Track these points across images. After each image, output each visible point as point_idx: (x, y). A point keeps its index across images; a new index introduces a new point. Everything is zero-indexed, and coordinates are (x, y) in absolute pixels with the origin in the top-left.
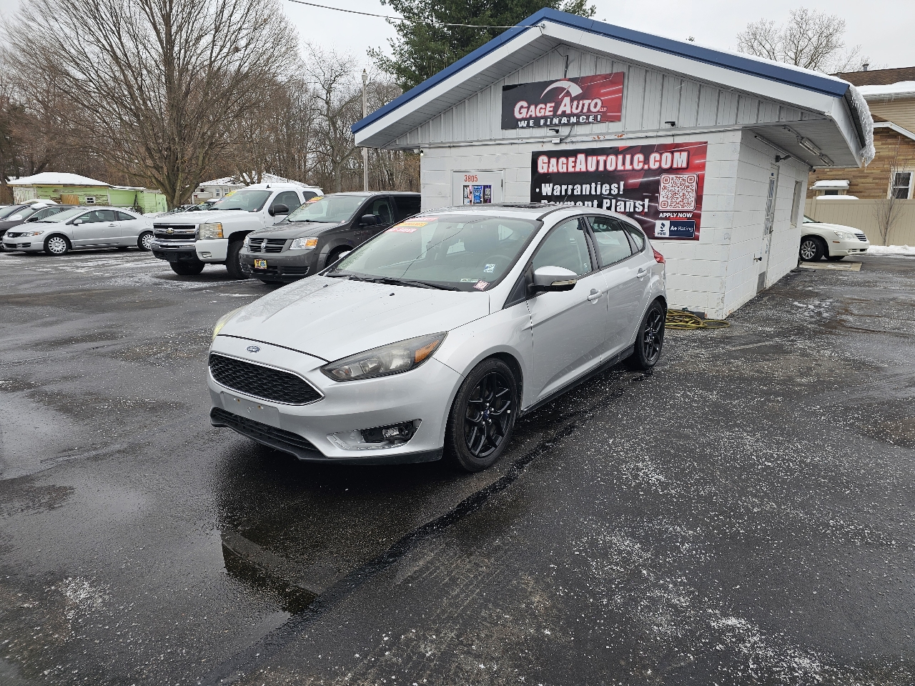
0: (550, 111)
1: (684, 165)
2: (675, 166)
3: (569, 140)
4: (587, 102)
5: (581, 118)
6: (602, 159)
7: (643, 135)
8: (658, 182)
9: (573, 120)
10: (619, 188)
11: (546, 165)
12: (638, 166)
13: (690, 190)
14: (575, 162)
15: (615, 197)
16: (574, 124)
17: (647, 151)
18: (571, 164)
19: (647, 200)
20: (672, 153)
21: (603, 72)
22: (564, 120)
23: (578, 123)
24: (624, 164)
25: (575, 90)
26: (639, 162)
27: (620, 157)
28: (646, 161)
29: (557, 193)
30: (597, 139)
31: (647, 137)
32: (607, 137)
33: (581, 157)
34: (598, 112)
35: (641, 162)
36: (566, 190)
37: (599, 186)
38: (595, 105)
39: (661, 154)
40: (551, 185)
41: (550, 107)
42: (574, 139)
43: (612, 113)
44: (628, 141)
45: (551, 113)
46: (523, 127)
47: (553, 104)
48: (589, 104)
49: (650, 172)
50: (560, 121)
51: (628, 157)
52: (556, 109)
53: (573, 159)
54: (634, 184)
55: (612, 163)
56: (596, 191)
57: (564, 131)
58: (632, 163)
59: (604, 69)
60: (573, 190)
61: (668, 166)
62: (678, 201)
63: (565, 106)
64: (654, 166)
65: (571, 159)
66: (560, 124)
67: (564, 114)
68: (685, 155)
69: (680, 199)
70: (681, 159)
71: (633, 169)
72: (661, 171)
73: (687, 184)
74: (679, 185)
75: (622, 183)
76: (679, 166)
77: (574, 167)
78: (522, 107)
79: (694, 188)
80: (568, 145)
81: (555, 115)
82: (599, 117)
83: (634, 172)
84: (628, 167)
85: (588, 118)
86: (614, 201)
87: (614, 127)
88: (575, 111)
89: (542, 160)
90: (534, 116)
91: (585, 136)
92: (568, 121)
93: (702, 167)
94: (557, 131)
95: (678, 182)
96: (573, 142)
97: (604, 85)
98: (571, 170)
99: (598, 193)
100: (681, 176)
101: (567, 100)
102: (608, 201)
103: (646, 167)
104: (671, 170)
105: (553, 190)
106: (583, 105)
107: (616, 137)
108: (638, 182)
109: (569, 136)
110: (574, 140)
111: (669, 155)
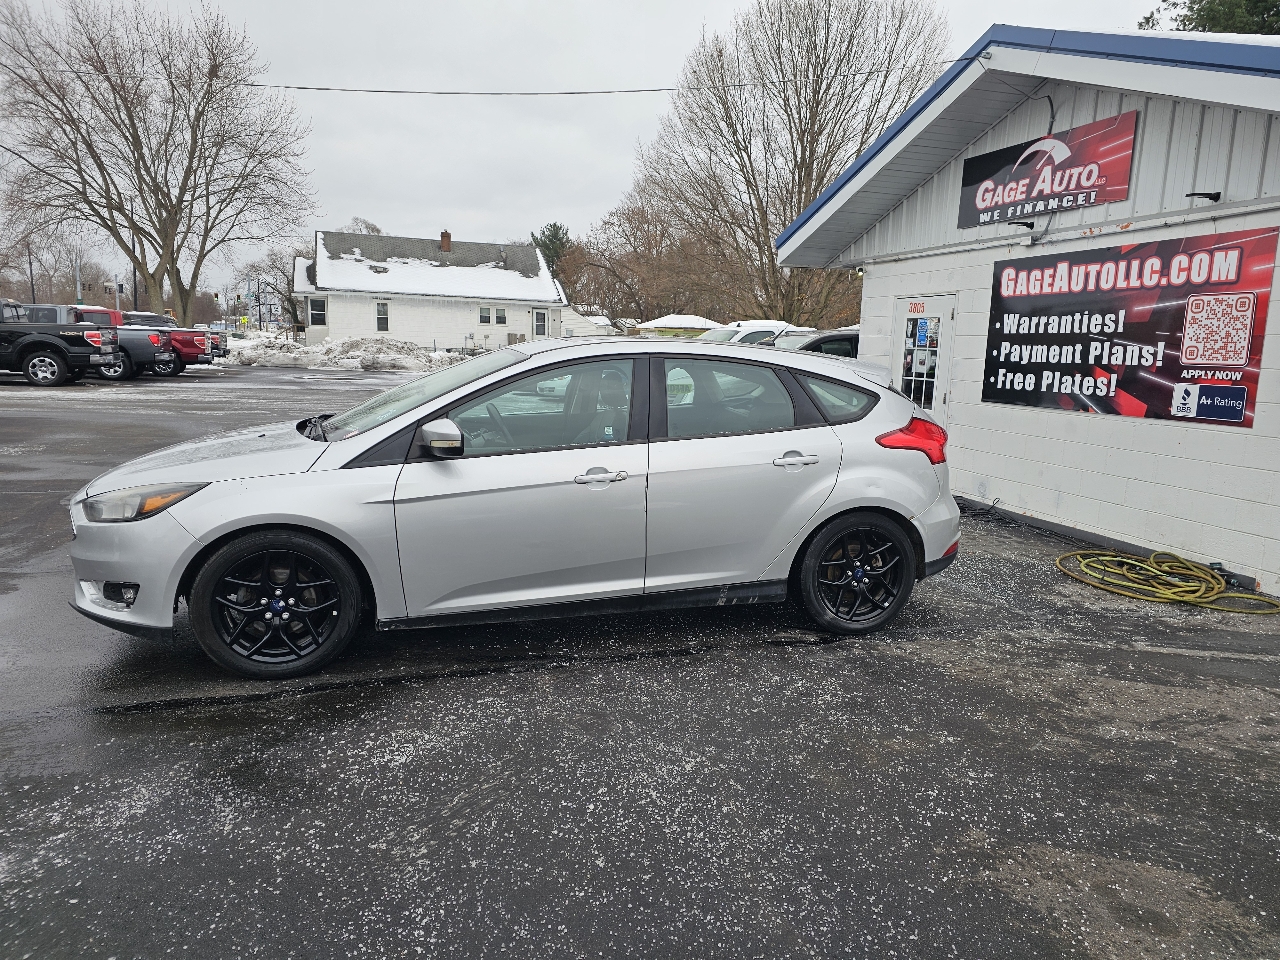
0: (1022, 193)
1: (1232, 276)
2: (1214, 278)
3: (1048, 238)
4: (1076, 171)
5: (1065, 200)
6: (1093, 268)
7: (1161, 222)
8: (1181, 310)
9: (1053, 204)
10: (1116, 322)
11: (1012, 283)
12: (1150, 281)
13: (1239, 326)
14: (1053, 276)
15: (1110, 337)
16: (1053, 212)
17: (1166, 251)
18: (1048, 280)
19: (1161, 345)
20: (1211, 253)
21: (1107, 116)
22: (1040, 206)
23: (1061, 209)
24: (1127, 276)
25: (1060, 152)
26: (1153, 272)
27: (1123, 265)
28: (1165, 270)
29: (1024, 330)
30: (1088, 234)
31: (1166, 225)
32: (1105, 230)
33: (1063, 267)
34: (1093, 186)
35: (1156, 272)
36: (1038, 325)
37: (1086, 318)
38: (1088, 175)
39: (1191, 257)
40: (1017, 316)
41: (1024, 186)
42: (1054, 237)
43: (1115, 186)
44: (1137, 235)
45: (1024, 196)
46: (985, 223)
47: (1027, 181)
48: (1080, 174)
49: (1170, 291)
50: (1034, 207)
51: (1135, 264)
52: (1030, 187)
53: (1051, 271)
54: (1142, 313)
55: (1110, 276)
56: (1080, 328)
57: (1041, 224)
58: (1140, 275)
59: (1108, 112)
60: (1047, 325)
61: (1202, 278)
62: (1217, 347)
63: (1044, 181)
64: (1177, 278)
65: (1049, 272)
66: (1034, 214)
67: (1041, 196)
68: (1234, 255)
69: (1220, 344)
70: (1226, 265)
71: (1142, 286)
72: (1189, 288)
73: (1235, 313)
74: (1219, 315)
75: (1122, 313)
76: (1223, 278)
77: (1051, 285)
78: (987, 190)
79: (1248, 322)
80: (1046, 247)
81: (1028, 200)
82: (1093, 195)
83: (1143, 293)
84: (1134, 283)
85: (1076, 199)
86: (1107, 345)
87: (1118, 211)
88: (1057, 189)
89: (1009, 273)
90: (1000, 202)
91: (1071, 230)
92: (1046, 206)
93: (1266, 279)
94: (1031, 226)
95: (1219, 309)
96: (1051, 242)
97: (1104, 139)
98: (1047, 290)
99: (1085, 330)
100: (1225, 297)
101: (1048, 170)
102: (1099, 345)
103: (1164, 281)
104: (1209, 287)
105: (1019, 325)
106: (1071, 176)
107: (1119, 230)
108: (1148, 311)
109: (1046, 232)
110: (1055, 239)
111: (1205, 257)
